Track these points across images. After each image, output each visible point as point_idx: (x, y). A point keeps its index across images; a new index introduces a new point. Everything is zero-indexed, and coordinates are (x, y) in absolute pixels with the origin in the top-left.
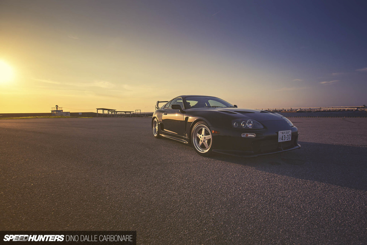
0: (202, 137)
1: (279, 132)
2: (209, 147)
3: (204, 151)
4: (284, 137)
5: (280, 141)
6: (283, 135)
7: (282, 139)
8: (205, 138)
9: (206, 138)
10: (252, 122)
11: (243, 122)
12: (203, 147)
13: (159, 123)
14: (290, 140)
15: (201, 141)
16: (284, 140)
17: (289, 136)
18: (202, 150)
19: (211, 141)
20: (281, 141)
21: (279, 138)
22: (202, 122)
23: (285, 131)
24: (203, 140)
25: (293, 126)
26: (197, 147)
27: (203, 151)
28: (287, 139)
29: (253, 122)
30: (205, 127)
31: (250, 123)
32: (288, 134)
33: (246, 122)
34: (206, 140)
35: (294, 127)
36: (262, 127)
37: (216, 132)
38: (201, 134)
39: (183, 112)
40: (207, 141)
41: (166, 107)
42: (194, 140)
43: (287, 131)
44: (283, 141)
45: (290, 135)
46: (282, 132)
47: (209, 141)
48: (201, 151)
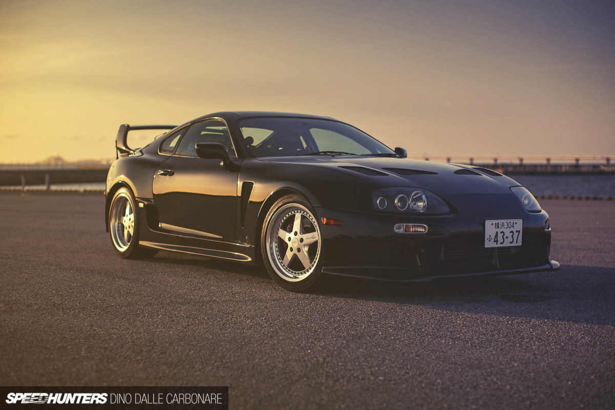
0: (292, 238)
1: (488, 223)
2: (313, 266)
3: (298, 278)
4: (500, 235)
5: (488, 244)
6: (499, 230)
7: (496, 241)
8: (302, 240)
9: (305, 242)
10: (423, 197)
11: (400, 196)
12: (296, 265)
13: (141, 205)
14: (520, 243)
15: (291, 249)
16: (501, 243)
17: (516, 234)
18: (292, 276)
19: (319, 248)
20: (494, 245)
21: (487, 236)
22: (295, 197)
23: (505, 221)
24: (295, 246)
25: (540, 211)
26: (279, 269)
27: (296, 278)
28: (511, 243)
29: (427, 197)
30: (302, 210)
31: (419, 199)
32: (512, 229)
33: (409, 196)
34: (305, 245)
35: (543, 212)
36: (446, 209)
37: (332, 222)
38: (290, 231)
39: (232, 169)
40: (306, 249)
41: (164, 147)
42: (271, 249)
43: (508, 221)
44: (499, 245)
45: (518, 231)
46: (494, 222)
47: (312, 248)
48: (290, 277)
